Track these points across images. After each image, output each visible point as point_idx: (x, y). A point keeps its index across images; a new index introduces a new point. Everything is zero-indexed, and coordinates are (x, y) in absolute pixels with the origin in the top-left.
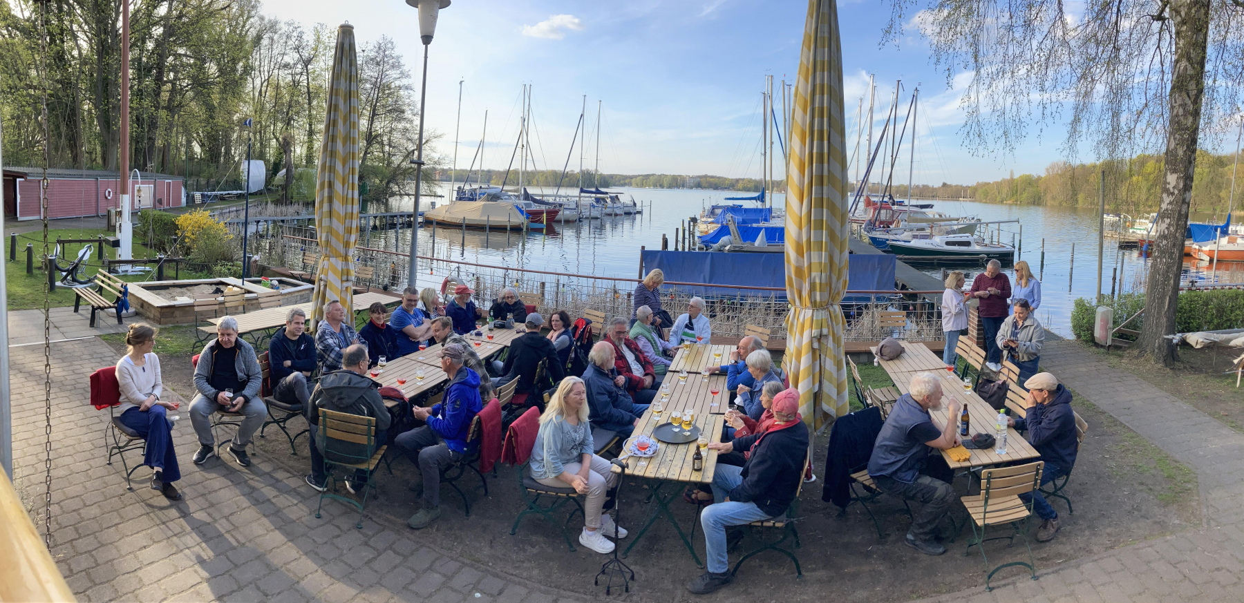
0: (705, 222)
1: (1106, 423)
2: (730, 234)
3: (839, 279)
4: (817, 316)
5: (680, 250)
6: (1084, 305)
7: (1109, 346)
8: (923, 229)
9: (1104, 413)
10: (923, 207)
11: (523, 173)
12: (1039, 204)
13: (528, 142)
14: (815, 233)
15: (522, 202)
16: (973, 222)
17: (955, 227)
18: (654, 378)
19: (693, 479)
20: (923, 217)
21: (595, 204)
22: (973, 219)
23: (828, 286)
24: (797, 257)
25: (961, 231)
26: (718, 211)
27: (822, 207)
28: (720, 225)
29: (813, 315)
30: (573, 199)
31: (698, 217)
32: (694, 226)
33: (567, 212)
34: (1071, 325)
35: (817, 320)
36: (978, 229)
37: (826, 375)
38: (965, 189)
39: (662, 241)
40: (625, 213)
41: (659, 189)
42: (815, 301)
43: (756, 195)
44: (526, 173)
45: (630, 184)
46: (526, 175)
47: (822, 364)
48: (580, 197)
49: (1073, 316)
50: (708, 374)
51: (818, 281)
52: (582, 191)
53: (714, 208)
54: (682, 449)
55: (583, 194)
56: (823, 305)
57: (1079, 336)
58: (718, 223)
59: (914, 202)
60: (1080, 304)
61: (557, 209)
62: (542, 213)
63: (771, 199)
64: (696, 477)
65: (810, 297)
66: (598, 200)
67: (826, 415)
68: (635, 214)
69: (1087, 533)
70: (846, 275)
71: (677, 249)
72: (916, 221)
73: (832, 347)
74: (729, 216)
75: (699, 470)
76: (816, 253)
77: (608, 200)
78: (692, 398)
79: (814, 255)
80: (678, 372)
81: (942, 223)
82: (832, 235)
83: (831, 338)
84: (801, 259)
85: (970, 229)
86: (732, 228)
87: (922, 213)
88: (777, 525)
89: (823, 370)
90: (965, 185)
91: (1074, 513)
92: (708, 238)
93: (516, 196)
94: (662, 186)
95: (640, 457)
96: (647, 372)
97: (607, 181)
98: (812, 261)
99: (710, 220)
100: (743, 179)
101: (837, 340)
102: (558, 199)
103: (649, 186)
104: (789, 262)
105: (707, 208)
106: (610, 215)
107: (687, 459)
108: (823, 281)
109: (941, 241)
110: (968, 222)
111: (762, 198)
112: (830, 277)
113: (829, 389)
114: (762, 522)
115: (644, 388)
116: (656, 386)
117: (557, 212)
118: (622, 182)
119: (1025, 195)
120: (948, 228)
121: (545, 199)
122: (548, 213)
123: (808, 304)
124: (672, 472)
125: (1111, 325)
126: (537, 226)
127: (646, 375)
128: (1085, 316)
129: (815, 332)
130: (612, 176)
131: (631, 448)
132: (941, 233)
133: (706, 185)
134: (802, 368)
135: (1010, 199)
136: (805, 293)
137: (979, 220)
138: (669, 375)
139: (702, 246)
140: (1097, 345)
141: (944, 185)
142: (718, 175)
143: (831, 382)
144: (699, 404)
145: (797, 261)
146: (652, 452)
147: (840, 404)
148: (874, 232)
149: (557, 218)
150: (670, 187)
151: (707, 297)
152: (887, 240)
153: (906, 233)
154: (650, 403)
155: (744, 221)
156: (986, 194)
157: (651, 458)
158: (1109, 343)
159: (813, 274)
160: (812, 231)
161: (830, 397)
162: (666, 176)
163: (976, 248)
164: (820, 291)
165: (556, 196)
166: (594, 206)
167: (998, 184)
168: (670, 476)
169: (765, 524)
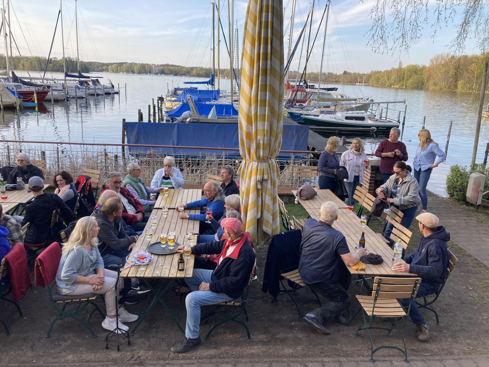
0: (170, 101)
1: (471, 264)
2: (189, 109)
3: (276, 141)
4: (260, 167)
5: (152, 122)
6: (459, 171)
7: (479, 205)
8: (329, 107)
9: (470, 256)
10: (329, 89)
11: (9, 58)
12: (421, 89)
13: (10, 32)
14: (260, 109)
15: (12, 84)
16: (367, 102)
17: (354, 106)
18: (144, 214)
19: (178, 276)
20: (329, 97)
21: (79, 86)
22: (368, 99)
23: (269, 146)
24: (248, 126)
25: (358, 108)
26: (180, 92)
27: (266, 91)
28: (181, 103)
29: (258, 166)
30: (60, 82)
31: (164, 97)
32: (161, 103)
33: (55, 93)
34: (446, 186)
35: (260, 169)
36: (371, 108)
37: (266, 207)
38: (361, 76)
39: (138, 115)
40: (106, 94)
41: (131, 74)
42: (259, 156)
43: (207, 80)
44: (11, 58)
45: (107, 70)
46: (11, 60)
47: (263, 199)
48: (65, 80)
49: (448, 178)
50: (183, 209)
51: (261, 142)
52: (67, 75)
53: (176, 90)
54: (169, 258)
55: (67, 78)
56: (265, 158)
57: (452, 195)
58: (180, 101)
59: (322, 86)
60: (455, 170)
61: (46, 90)
62: (32, 93)
63: (219, 83)
64: (180, 275)
65: (256, 154)
66: (81, 83)
67: (265, 234)
68: (113, 94)
69: (450, 339)
70: (280, 138)
71: (150, 121)
72: (324, 100)
73: (270, 188)
74: (188, 96)
75: (182, 270)
76: (261, 123)
77: (91, 83)
78: (173, 225)
79: (260, 124)
80: (161, 209)
81: (343, 102)
82: (272, 110)
83: (269, 182)
84: (250, 127)
85: (364, 107)
86: (191, 104)
87: (328, 94)
88: (236, 304)
89: (263, 203)
90: (361, 73)
91: (440, 324)
92: (173, 113)
93: (5, 79)
94: (133, 72)
95: (140, 265)
96: (139, 210)
97: (87, 67)
98: (258, 128)
99: (173, 99)
100: (196, 68)
101: (273, 184)
102: (45, 82)
103: (123, 72)
104: (241, 129)
105: (170, 90)
106: (93, 95)
107: (173, 264)
108: (265, 142)
109: (342, 116)
110: (363, 102)
111: (212, 82)
112: (270, 140)
113: (268, 216)
114: (226, 303)
115: (137, 222)
116: (145, 220)
117: (46, 93)
118: (100, 68)
119: (410, 81)
120: (348, 106)
121: (33, 81)
122: (38, 93)
123: (255, 158)
124: (163, 272)
125: (482, 188)
126: (30, 104)
127: (137, 212)
128: (459, 179)
129: (259, 177)
130: (91, 63)
131: (133, 260)
132: (342, 110)
133: (168, 72)
134: (250, 201)
135: (397, 84)
136: (253, 151)
137: (373, 100)
138: (154, 211)
139: (169, 118)
140: (467, 203)
141: (345, 72)
142: (177, 65)
143: (268, 212)
144: (178, 229)
145: (248, 128)
146: (148, 261)
147: (274, 227)
148: (292, 109)
149: (47, 97)
150: (140, 73)
151: (176, 157)
152: (302, 114)
153: (315, 110)
154: (143, 230)
155: (199, 100)
156: (378, 80)
157: (148, 265)
158: (479, 202)
159: (259, 137)
160: (258, 108)
161: (268, 222)
162: (136, 64)
163: (369, 122)
164: (263, 149)
165: (43, 79)
166: (79, 88)
167: (387, 72)
168: (162, 275)
169: (228, 304)
